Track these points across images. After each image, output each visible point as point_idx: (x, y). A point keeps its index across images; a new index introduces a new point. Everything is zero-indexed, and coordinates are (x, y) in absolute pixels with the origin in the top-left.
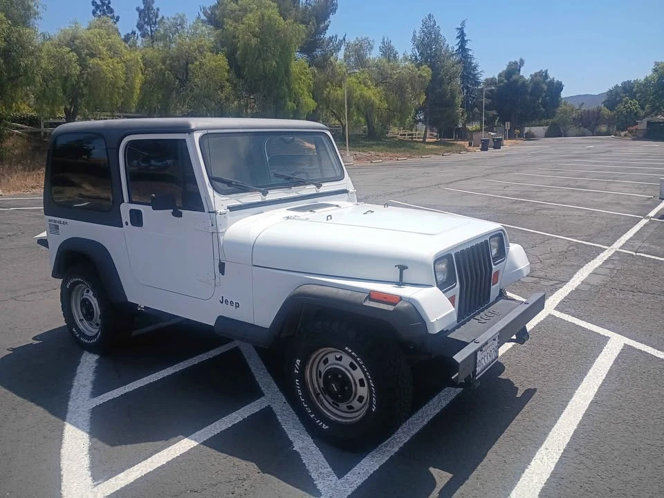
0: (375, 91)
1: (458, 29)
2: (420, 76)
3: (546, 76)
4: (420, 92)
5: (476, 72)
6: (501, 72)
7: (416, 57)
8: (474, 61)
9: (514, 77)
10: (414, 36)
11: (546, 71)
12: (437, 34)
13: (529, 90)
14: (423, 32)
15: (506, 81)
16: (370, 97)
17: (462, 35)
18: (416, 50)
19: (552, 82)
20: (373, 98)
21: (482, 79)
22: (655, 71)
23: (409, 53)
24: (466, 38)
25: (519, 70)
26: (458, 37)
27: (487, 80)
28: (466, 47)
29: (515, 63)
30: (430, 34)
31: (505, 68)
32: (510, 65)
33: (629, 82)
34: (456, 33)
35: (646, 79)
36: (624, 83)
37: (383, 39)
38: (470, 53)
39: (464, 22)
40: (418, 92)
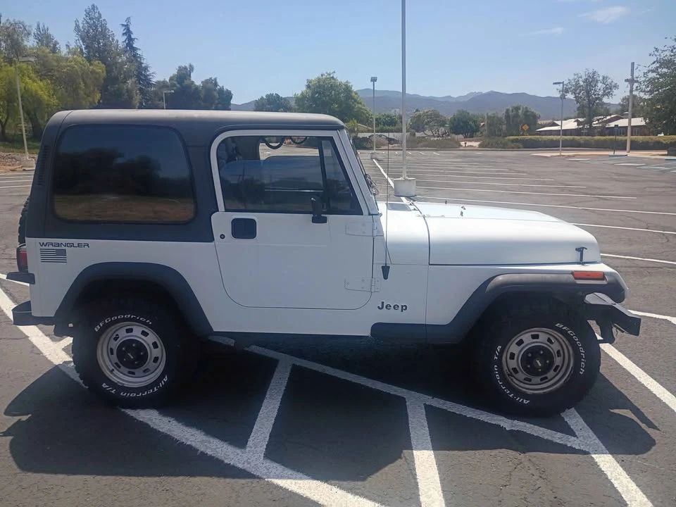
0: (41, 84)
1: (123, 25)
2: (93, 72)
3: (216, 84)
4: (94, 89)
5: (148, 73)
6: (172, 75)
7: (81, 50)
8: (144, 62)
9: (186, 82)
10: (77, 26)
11: (215, 79)
12: (104, 28)
13: (202, 96)
14: (88, 23)
15: (178, 85)
16: (36, 91)
17: (128, 33)
18: (81, 41)
19: (221, 90)
20: (40, 93)
21: (154, 80)
22: (308, 87)
23: (73, 45)
24: (133, 37)
25: (190, 76)
26: (123, 34)
27: (158, 82)
28: (134, 46)
29: (185, 68)
30: (96, 27)
31: (175, 72)
32: (181, 69)
33: (272, 95)
34: (122, 30)
35: (302, 93)
36: (267, 96)
37: (38, 26)
38: (139, 52)
39: (128, 19)
40: (92, 89)
